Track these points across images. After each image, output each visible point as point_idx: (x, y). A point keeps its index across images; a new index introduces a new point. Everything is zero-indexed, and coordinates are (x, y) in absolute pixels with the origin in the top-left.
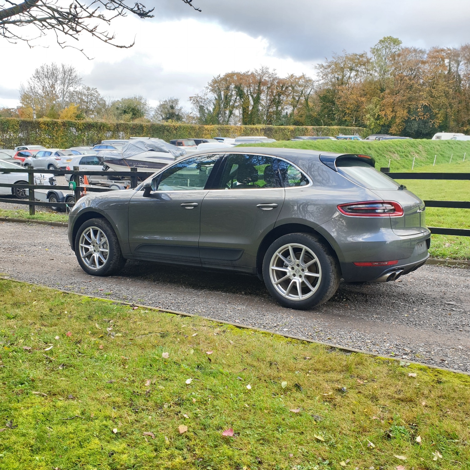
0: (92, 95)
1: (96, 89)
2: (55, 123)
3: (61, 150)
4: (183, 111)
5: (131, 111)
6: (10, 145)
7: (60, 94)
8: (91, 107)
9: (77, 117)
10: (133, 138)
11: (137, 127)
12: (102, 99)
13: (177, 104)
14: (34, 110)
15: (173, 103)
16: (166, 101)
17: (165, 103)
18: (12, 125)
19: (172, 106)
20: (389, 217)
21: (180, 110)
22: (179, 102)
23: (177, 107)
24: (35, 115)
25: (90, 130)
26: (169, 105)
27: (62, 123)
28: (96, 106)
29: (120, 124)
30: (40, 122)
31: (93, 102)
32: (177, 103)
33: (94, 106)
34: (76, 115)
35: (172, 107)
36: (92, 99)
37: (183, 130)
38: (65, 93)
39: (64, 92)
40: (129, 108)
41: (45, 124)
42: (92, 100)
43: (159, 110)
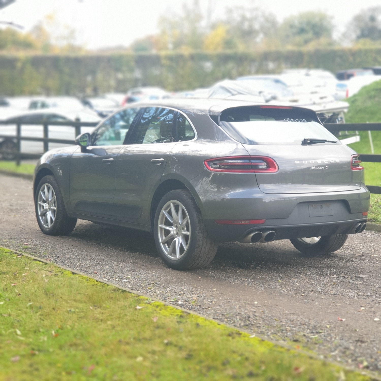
20: (254, 173)
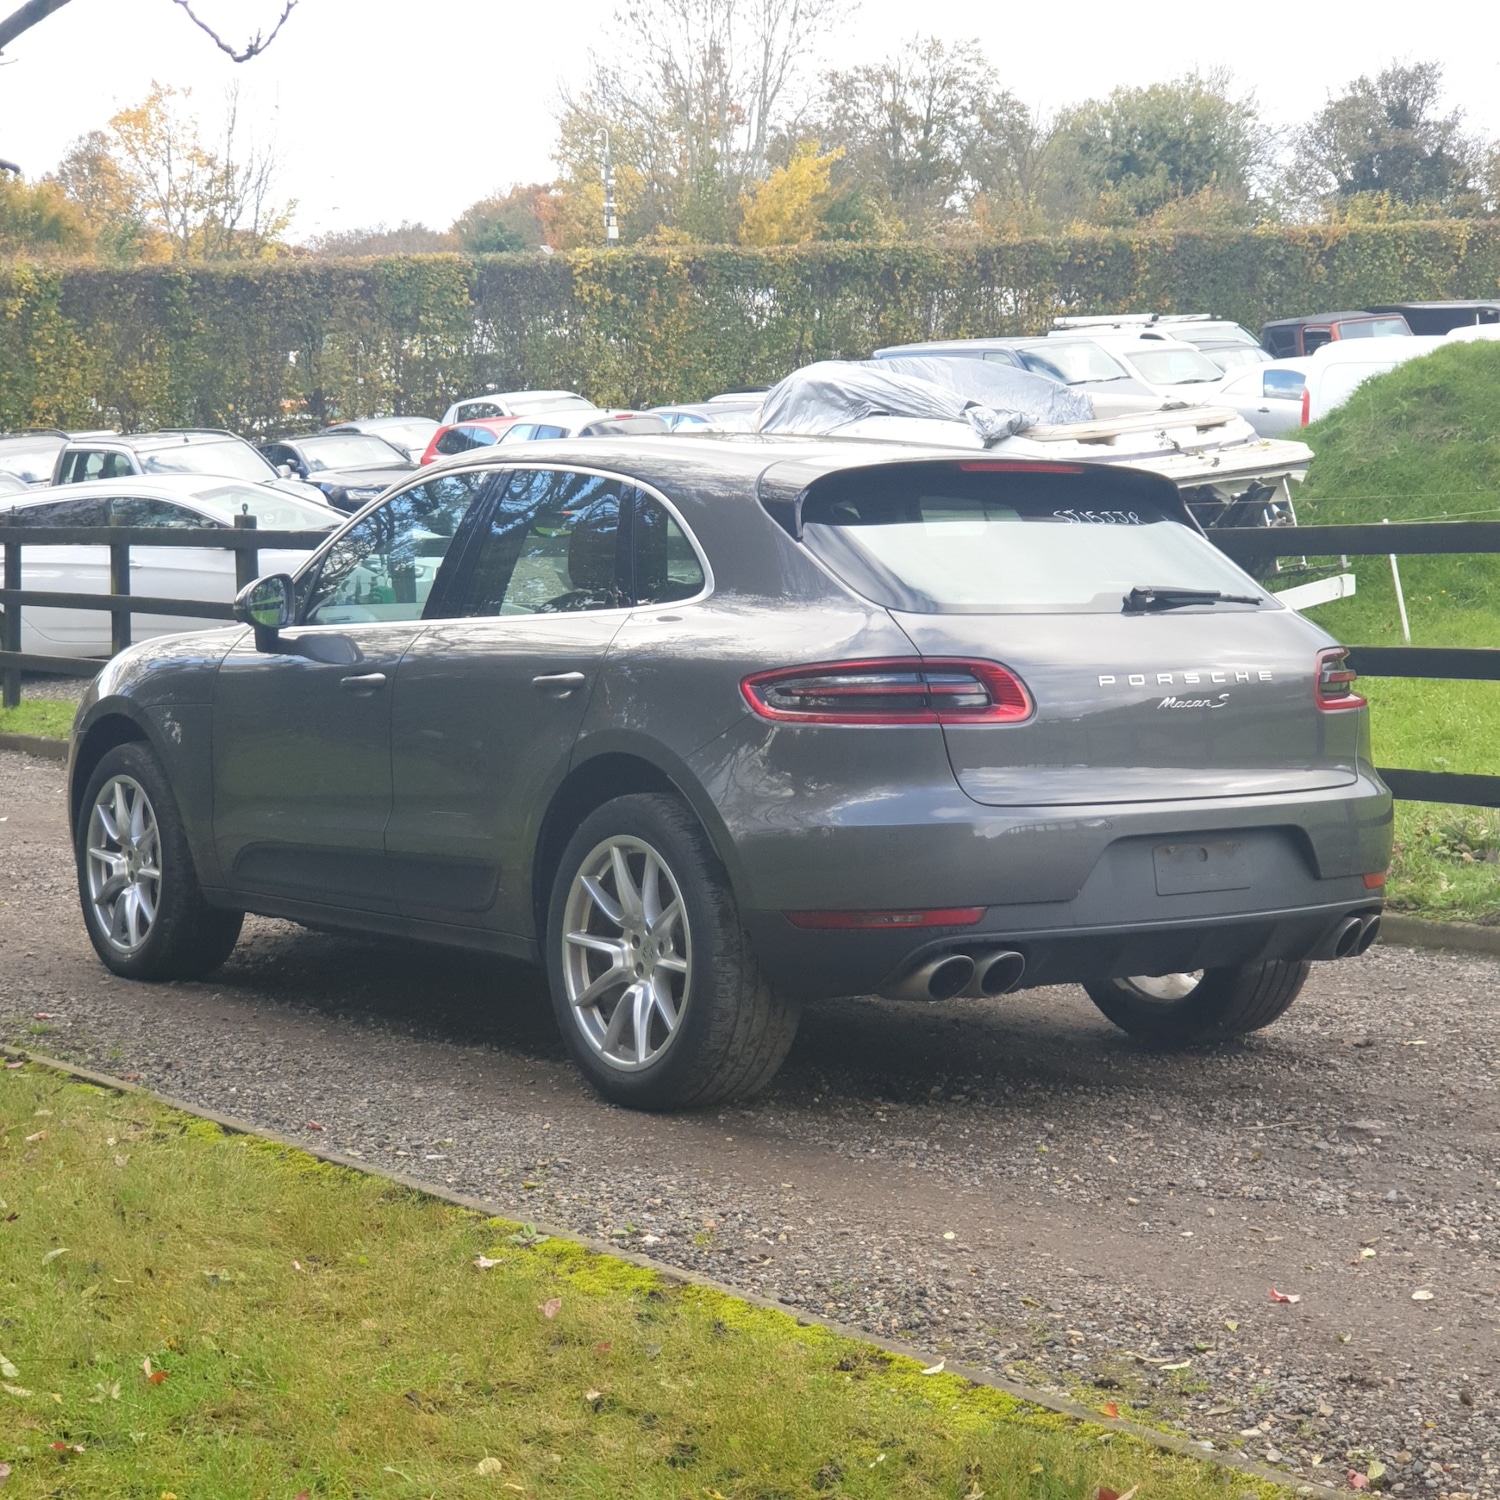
0: (954, 81)
1: (975, 41)
2: (651, 270)
3: (614, 413)
4: (1466, 130)
5: (1162, 157)
6: (429, 395)
7: (749, 96)
8: (950, 148)
9: (829, 216)
10: (1070, 321)
11: (1099, 258)
12: (1004, 100)
13: (1430, 91)
14: (610, 193)
15: (1404, 88)
16: (1363, 82)
17: (1360, 94)
18: (439, 293)
19: (1404, 104)
21: (1448, 127)
22: (1441, 84)
23: (1433, 113)
24: (613, 220)
25: (835, 295)
26: (1383, 102)
27: (687, 264)
28: (973, 144)
29: (998, 250)
30: (575, 266)
31: (959, 120)
32: (1428, 86)
33: (964, 139)
34: (827, 206)
35: (1402, 116)
36: (953, 104)
37: (1375, 254)
38: (770, 90)
39: (765, 85)
40: (1153, 136)
41: (597, 278)
42: (957, 110)
43: (1320, 140)
